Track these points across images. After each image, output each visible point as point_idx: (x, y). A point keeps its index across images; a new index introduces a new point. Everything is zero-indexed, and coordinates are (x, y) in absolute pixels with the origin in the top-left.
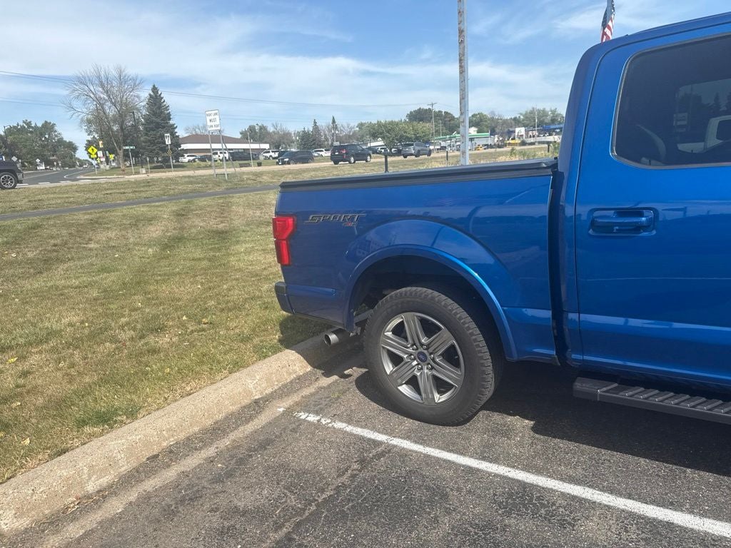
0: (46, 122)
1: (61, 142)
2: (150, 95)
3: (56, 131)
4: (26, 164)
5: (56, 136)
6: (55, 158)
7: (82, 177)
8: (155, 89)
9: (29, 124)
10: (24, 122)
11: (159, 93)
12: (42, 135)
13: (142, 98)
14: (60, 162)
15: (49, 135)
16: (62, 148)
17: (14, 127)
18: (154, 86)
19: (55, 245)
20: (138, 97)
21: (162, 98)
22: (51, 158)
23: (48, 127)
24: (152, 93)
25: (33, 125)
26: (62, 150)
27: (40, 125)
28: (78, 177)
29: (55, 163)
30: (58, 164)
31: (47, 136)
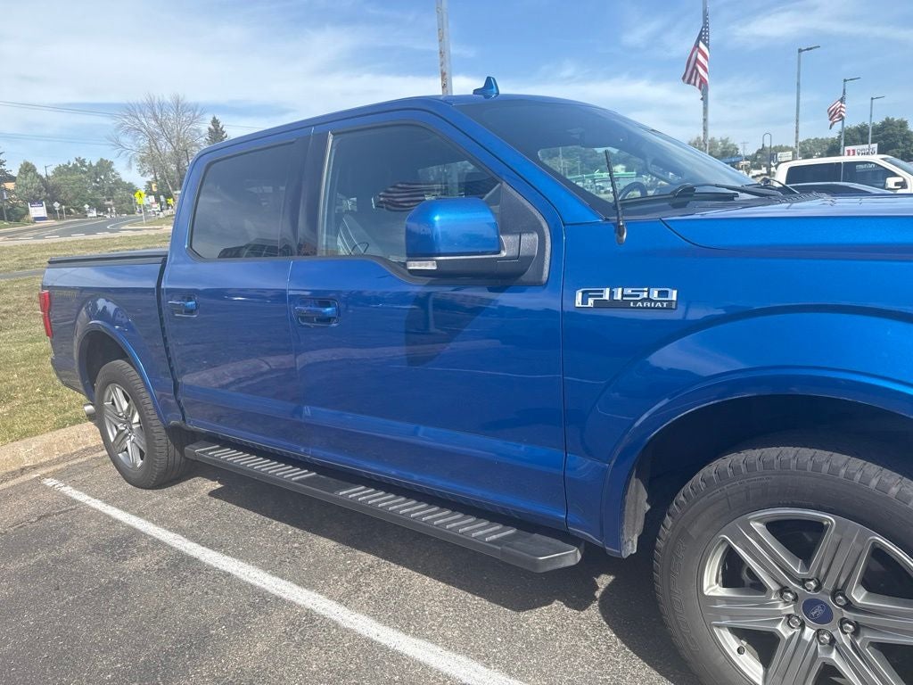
0: (102, 160)
1: (119, 183)
2: (210, 129)
3: (113, 171)
4: (72, 210)
5: (114, 176)
6: (111, 203)
7: (127, 227)
8: (215, 122)
9: (82, 162)
10: (77, 160)
11: (221, 126)
12: (97, 175)
13: (203, 133)
14: (113, 208)
15: (105, 176)
16: (120, 191)
17: (64, 166)
18: (214, 118)
19: (6, 312)
20: (198, 130)
21: (223, 132)
22: (107, 203)
23: (105, 166)
24: (212, 127)
25: (87, 164)
26: (119, 193)
27: (94, 164)
28: (123, 228)
29: (109, 209)
30: (112, 210)
31: (102, 177)
